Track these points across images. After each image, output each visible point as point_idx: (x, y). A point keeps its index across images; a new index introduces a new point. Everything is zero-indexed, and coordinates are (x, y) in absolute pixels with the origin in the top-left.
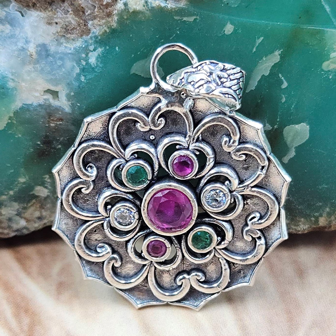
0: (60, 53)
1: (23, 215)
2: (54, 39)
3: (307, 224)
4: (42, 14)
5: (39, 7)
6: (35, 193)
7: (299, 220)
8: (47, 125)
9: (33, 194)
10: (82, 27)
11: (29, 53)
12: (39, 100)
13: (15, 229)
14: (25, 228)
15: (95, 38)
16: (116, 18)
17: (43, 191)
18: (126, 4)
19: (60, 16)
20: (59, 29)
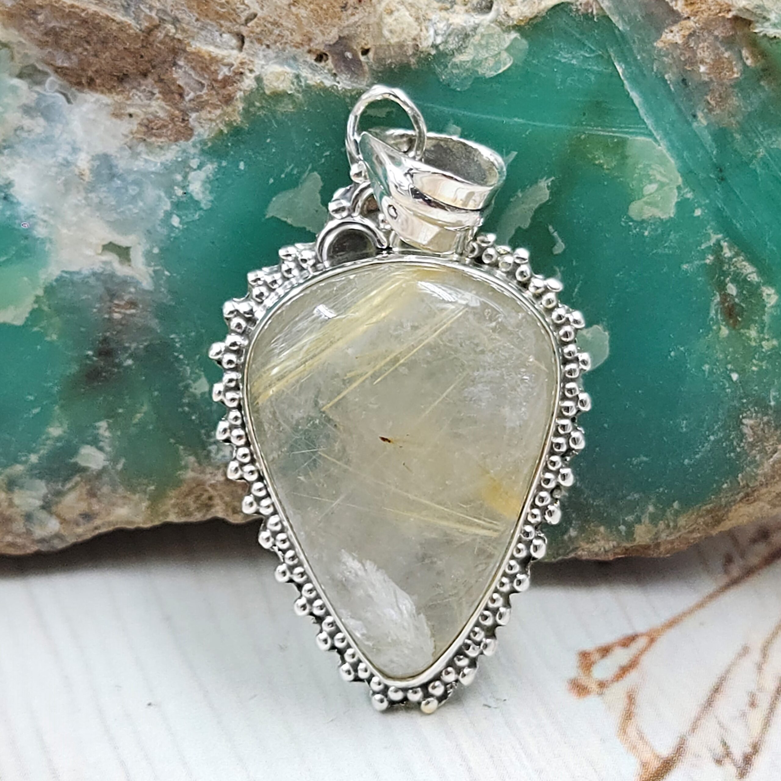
0: (135, 172)
1: (54, 509)
2: (127, 147)
3: (611, 538)
4: (106, 99)
5: (100, 86)
6: (79, 462)
7: (596, 529)
8: (107, 316)
9: (76, 464)
10: (178, 123)
11: (77, 171)
12: (93, 265)
13: (39, 538)
14: (58, 536)
15: (201, 144)
16: (240, 106)
17: (94, 456)
18: (259, 79)
19: (139, 102)
20: (135, 128)
